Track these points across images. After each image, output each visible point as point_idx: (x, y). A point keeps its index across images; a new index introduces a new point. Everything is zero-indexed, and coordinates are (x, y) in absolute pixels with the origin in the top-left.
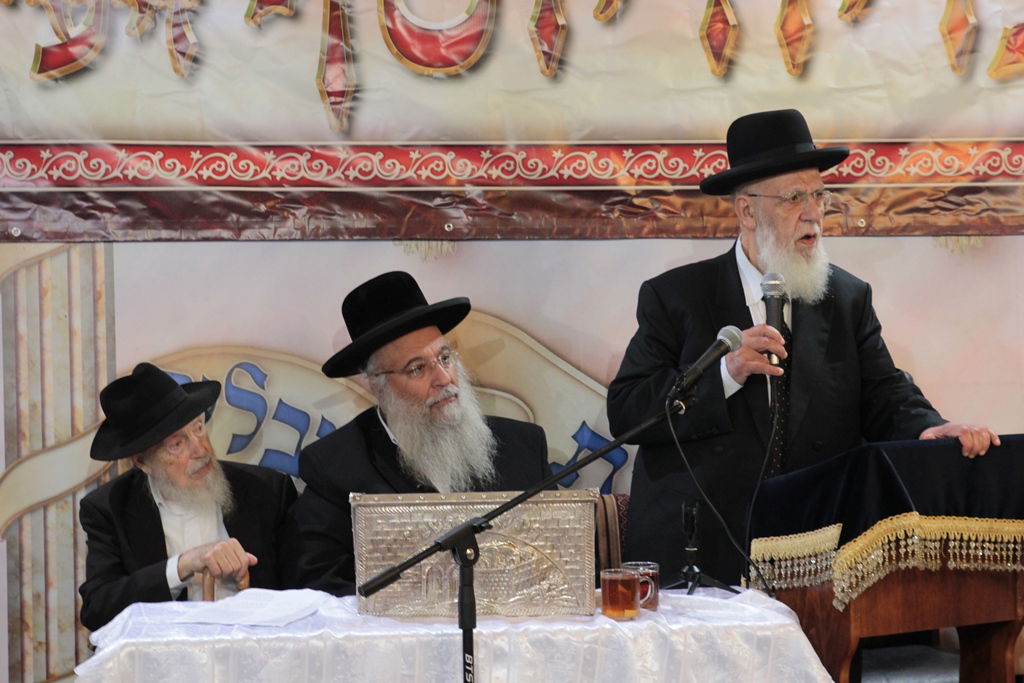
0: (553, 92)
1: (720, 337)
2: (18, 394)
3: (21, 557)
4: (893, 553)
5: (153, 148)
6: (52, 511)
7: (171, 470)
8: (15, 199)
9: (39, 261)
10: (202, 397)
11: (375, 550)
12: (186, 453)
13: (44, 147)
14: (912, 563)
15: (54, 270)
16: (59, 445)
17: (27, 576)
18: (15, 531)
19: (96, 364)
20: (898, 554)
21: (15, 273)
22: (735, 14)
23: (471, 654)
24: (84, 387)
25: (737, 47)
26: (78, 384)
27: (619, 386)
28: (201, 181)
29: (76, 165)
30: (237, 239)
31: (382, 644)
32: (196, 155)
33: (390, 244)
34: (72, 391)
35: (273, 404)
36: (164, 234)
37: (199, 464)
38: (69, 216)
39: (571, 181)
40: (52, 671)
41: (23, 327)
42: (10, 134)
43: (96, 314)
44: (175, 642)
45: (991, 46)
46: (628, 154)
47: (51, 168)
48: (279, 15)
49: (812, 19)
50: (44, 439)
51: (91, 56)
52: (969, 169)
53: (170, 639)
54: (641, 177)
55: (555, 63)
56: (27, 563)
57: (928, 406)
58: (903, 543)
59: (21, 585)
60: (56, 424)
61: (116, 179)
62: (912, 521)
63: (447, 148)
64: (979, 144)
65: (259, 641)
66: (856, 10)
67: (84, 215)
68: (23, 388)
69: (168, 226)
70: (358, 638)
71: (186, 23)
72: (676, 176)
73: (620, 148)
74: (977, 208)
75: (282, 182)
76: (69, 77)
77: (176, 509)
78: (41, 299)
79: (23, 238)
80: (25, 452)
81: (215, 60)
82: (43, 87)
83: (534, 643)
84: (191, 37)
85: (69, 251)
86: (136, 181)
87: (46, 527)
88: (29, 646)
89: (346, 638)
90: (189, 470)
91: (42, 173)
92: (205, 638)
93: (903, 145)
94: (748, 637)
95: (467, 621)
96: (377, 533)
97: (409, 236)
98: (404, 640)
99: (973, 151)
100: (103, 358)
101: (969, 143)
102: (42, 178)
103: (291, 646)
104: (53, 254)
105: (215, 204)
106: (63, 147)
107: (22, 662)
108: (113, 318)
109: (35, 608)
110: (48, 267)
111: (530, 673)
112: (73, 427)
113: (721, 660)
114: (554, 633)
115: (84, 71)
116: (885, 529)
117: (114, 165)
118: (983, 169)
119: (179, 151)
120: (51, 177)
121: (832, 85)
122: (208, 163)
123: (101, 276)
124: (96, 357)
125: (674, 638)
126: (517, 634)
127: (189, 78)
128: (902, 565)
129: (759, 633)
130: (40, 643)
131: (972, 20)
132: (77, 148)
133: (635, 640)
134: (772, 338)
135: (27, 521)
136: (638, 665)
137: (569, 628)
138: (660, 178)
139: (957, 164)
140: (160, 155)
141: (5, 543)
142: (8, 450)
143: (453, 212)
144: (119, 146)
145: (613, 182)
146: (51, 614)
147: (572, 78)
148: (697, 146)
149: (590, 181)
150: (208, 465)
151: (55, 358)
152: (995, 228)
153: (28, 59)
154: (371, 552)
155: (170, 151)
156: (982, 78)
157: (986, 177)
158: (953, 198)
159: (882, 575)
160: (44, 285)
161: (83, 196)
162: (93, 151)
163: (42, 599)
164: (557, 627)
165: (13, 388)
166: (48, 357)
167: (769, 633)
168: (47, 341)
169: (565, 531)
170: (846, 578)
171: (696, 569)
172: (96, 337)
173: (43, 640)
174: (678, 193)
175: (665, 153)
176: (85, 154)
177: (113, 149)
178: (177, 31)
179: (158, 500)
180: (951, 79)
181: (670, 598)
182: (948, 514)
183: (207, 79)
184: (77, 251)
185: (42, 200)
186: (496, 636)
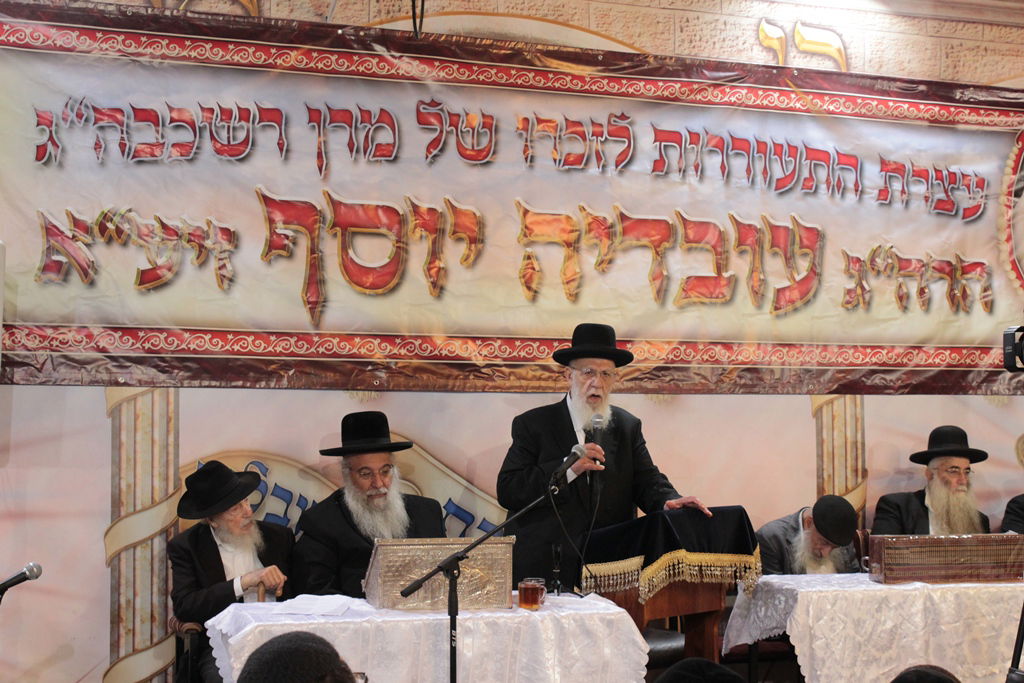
0: (437, 305)
1: (573, 450)
2: (120, 479)
3: (119, 577)
4: (671, 572)
5: (206, 332)
6: (139, 549)
7: (231, 524)
8: (121, 360)
9: (134, 398)
10: (251, 481)
11: (389, 571)
12: (241, 515)
13: (141, 329)
14: (681, 578)
15: (143, 403)
16: (144, 509)
17: (123, 589)
18: (116, 562)
19: (167, 461)
20: (674, 573)
21: (120, 405)
22: (539, 264)
23: (455, 630)
24: (160, 474)
25: (539, 284)
26: (156, 472)
27: (504, 476)
28: (233, 352)
29: (160, 341)
30: (254, 388)
31: (403, 625)
32: (230, 337)
33: (341, 392)
34: (152, 476)
35: (271, 486)
36: (214, 383)
37: (247, 521)
38: (153, 372)
39: (447, 357)
40: (136, 647)
41: (124, 438)
42: (120, 321)
43: (168, 431)
44: (285, 624)
45: (675, 289)
46: (479, 342)
47: (144, 342)
48: (280, 256)
49: (580, 268)
50: (135, 506)
51: (169, 275)
52: (664, 356)
53: (283, 622)
54: (486, 356)
55: (438, 288)
56: (123, 581)
57: (671, 487)
58: (677, 567)
59: (119, 595)
60: (143, 497)
61: (183, 349)
62: (682, 554)
63: (375, 336)
64: (669, 343)
65: (334, 623)
66: (604, 265)
67: (163, 371)
68: (123, 475)
69: (213, 378)
70: (390, 621)
71: (226, 258)
72: (505, 356)
73: (474, 339)
74: (668, 379)
75: (281, 354)
76: (156, 288)
77: (229, 548)
78: (135, 420)
79: (126, 384)
80: (123, 514)
81: (242, 280)
82: (142, 293)
83: (487, 624)
84: (229, 266)
85: (152, 392)
86: (195, 351)
87: (134, 559)
88: (122, 631)
89: (383, 621)
90: (241, 525)
91: (138, 345)
92: (303, 622)
93: (629, 342)
94: (602, 620)
95: (453, 611)
96: (390, 562)
97: (354, 389)
98: (416, 623)
99: (666, 347)
100: (171, 457)
101: (663, 342)
102: (138, 348)
103: (352, 626)
104: (143, 394)
105: (240, 366)
106: (152, 330)
107: (118, 641)
108: (178, 433)
109: (127, 608)
110: (140, 401)
111: (485, 641)
112: (152, 498)
113: (588, 633)
114: (498, 618)
115: (166, 284)
116: (666, 559)
117: (182, 342)
118: (671, 357)
119: (221, 334)
120: (144, 347)
121: (591, 306)
122: (237, 342)
123: (172, 407)
124: (167, 456)
125: (564, 621)
126: (478, 619)
127: (227, 291)
128: (677, 579)
129: (608, 617)
130: (129, 630)
131: (665, 273)
132: (161, 331)
133: (542, 621)
134: (598, 451)
135: (123, 555)
136: (544, 636)
137: (505, 615)
138: (496, 357)
139: (658, 353)
140: (209, 336)
141: (109, 569)
142: (113, 513)
143: (378, 373)
144: (186, 330)
145: (469, 359)
146: (137, 612)
147: (447, 297)
148: (517, 339)
149: (458, 357)
150: (251, 522)
151: (143, 457)
152: (677, 390)
153: (133, 277)
154: (386, 572)
155: (215, 334)
156: (670, 306)
157: (673, 361)
158: (654, 372)
159: (665, 585)
160: (138, 412)
161: (163, 359)
162: (170, 333)
163: (131, 604)
164: (499, 614)
165: (116, 475)
166: (139, 456)
167: (613, 617)
168: (138, 447)
169: (496, 560)
170: (647, 586)
171: (559, 582)
172: (167, 445)
173: (131, 628)
174: (506, 366)
175: (499, 342)
176: (165, 334)
177: (180, 332)
178: (221, 263)
179: (218, 542)
180: (654, 306)
181: (550, 599)
182: (700, 551)
183: (237, 291)
184: (157, 392)
185: (139, 361)
186: (466, 620)
